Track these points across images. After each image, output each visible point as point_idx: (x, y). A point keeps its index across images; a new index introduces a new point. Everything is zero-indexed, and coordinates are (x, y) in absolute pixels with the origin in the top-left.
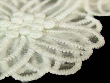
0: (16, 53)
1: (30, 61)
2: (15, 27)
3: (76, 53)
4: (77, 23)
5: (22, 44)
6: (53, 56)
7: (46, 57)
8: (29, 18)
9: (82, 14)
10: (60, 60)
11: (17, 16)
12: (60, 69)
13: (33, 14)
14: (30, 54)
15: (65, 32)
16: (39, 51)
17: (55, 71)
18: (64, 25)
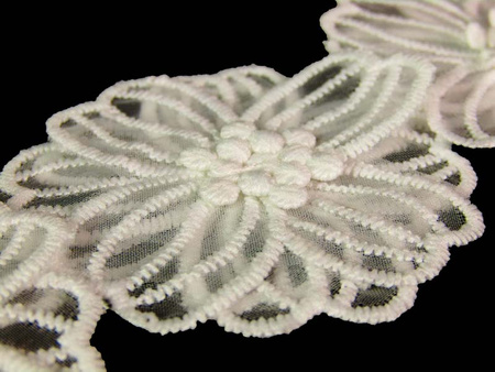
0: (231, 250)
1: (271, 277)
2: (229, 171)
3: (401, 258)
4: (406, 165)
5: (249, 225)
6: (336, 266)
7: (317, 266)
8: (267, 146)
9: (421, 140)
10: (356, 279)
11: (234, 138)
12: (354, 305)
13: (279, 132)
14: (270, 255)
15: (370, 191)
16: (298, 249)
17: (341, 310)
18: (368, 172)
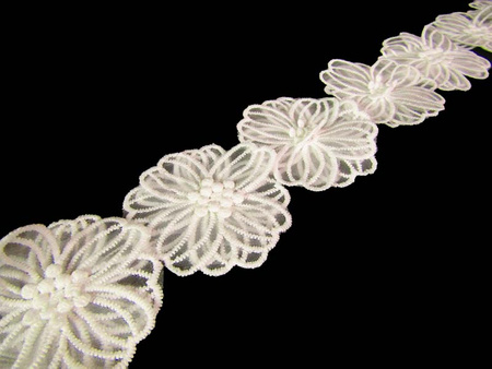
0: (205, 238)
1: (219, 251)
2: (205, 202)
3: (263, 239)
4: (266, 193)
5: (211, 225)
6: (241, 245)
7: (235, 245)
8: (218, 188)
9: (272, 181)
10: (248, 250)
11: (206, 187)
12: (247, 261)
13: (221, 182)
14: (218, 241)
15: (253, 207)
16: (228, 238)
17: (243, 264)
18: (253, 198)
